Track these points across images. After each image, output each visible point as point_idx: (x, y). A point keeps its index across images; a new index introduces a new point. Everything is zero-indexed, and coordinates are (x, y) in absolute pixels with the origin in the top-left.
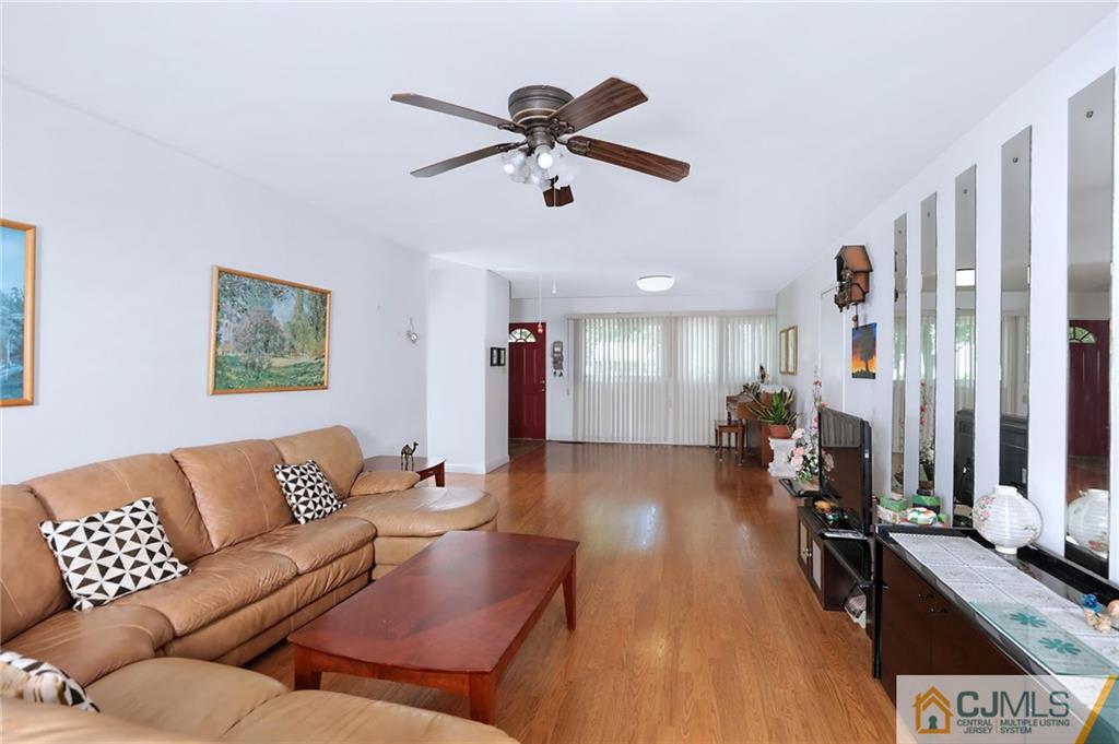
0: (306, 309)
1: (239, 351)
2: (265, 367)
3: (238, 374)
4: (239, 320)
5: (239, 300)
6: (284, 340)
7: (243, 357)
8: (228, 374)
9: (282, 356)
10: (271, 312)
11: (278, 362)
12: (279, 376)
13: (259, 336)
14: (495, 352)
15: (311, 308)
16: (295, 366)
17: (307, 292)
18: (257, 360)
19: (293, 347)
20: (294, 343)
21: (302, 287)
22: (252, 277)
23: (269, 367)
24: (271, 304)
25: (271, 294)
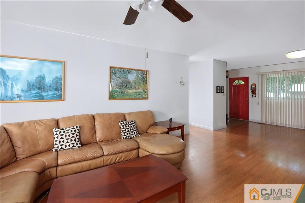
0: (140, 76)
1: (118, 88)
2: (126, 93)
3: (117, 94)
4: (117, 80)
5: (117, 75)
6: (132, 85)
7: (119, 90)
8: (114, 95)
9: (132, 90)
10: (128, 77)
11: (130, 91)
12: (131, 95)
13: (124, 84)
14: (218, 88)
15: (141, 76)
16: (136, 92)
17: (140, 71)
18: (123, 91)
19: (135, 87)
20: (136, 86)
21: (138, 70)
22: (121, 68)
23: (127, 93)
24: (127, 76)
25: (128, 73)
